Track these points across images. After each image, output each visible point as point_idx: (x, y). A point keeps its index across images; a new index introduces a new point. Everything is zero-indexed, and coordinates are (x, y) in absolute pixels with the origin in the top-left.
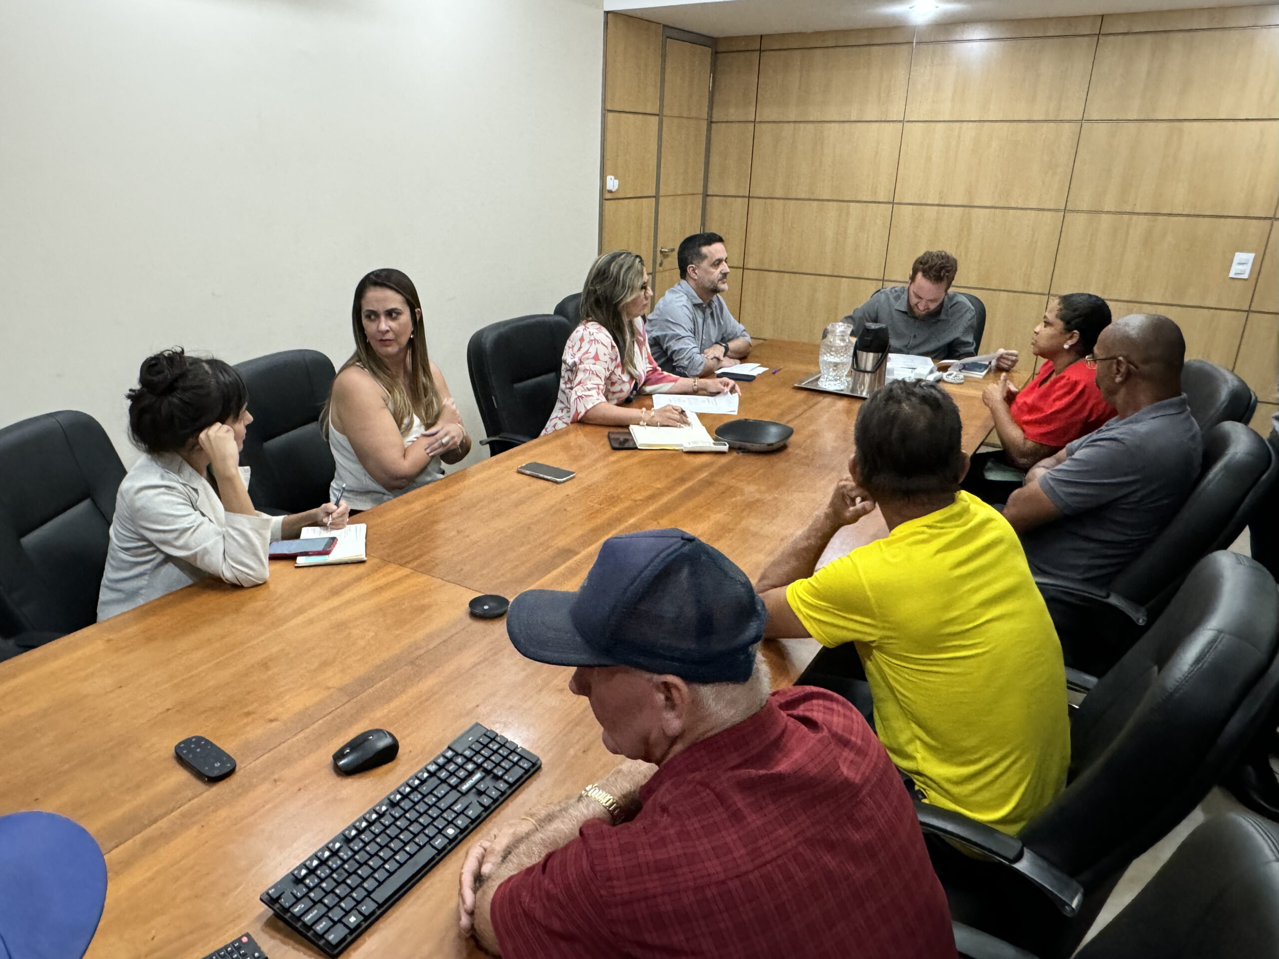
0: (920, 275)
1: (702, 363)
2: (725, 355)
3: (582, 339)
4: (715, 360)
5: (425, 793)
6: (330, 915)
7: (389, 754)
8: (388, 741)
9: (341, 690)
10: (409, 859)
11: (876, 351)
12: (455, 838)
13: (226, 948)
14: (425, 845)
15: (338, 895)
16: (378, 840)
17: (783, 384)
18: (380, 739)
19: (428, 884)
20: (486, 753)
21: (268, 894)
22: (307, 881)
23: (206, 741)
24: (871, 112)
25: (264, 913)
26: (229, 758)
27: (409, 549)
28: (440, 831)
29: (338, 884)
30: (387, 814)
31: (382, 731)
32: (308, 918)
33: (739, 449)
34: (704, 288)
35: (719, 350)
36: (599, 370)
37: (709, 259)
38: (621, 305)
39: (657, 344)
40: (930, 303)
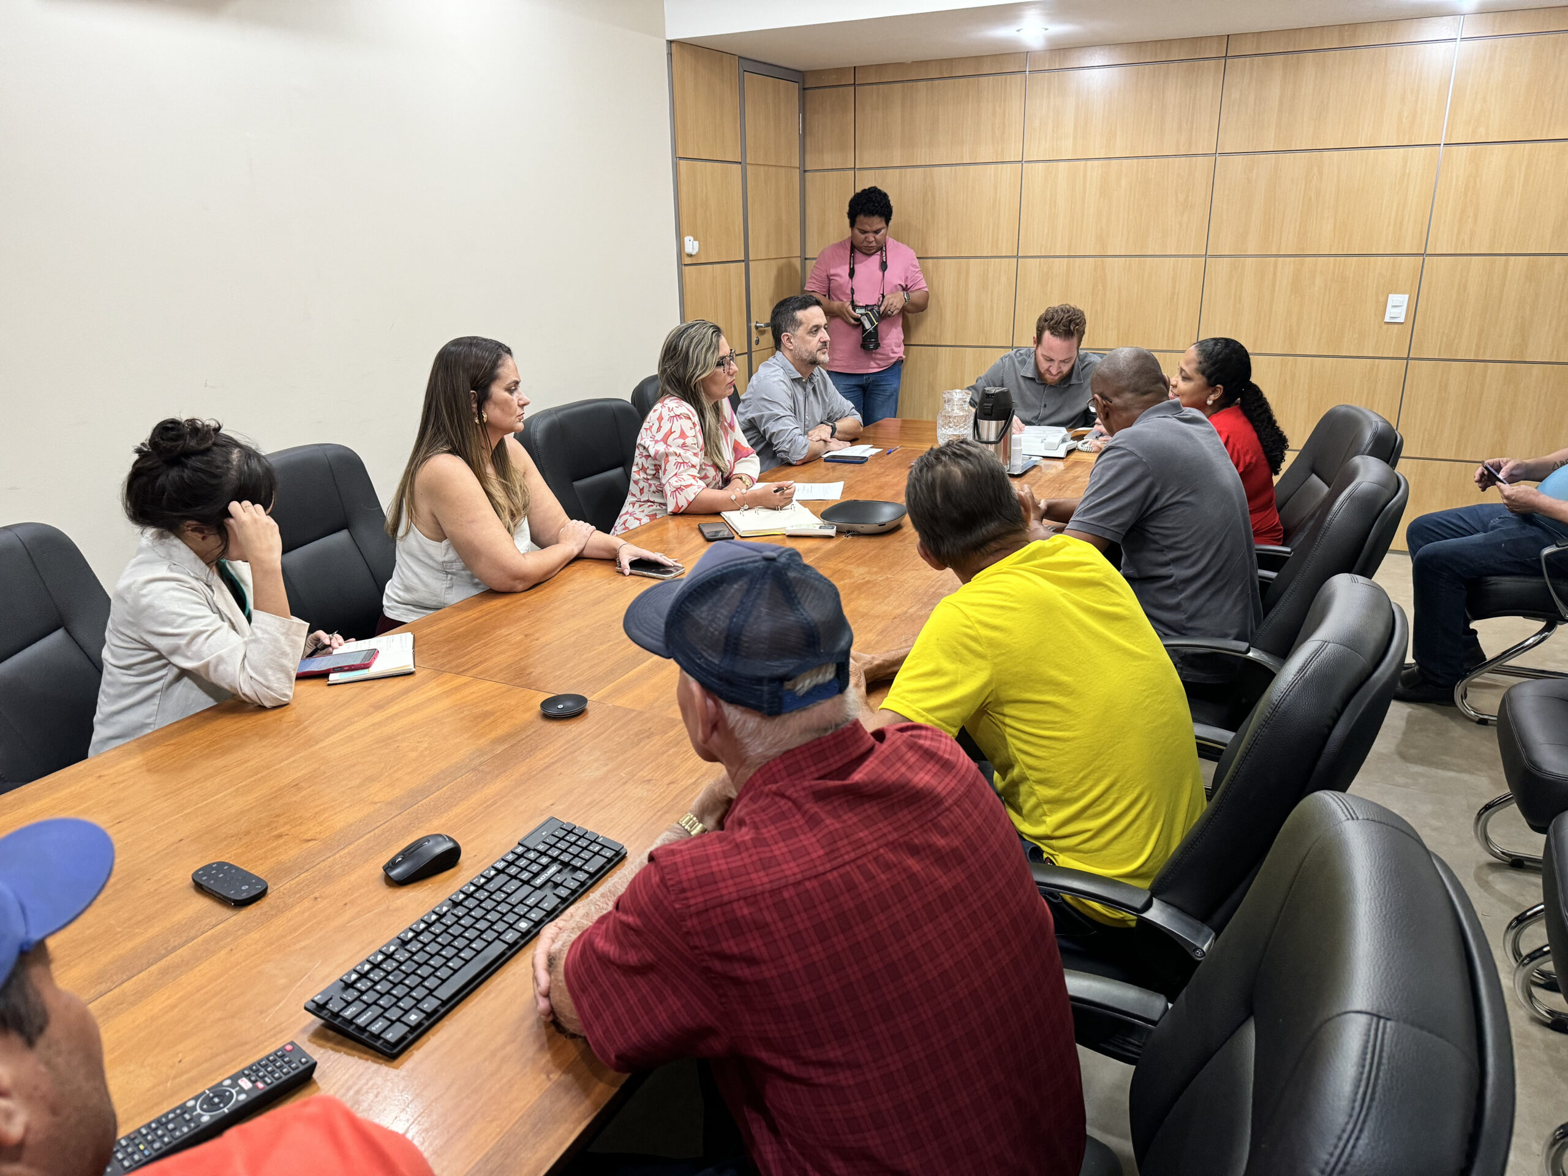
0: (1047, 334)
1: (806, 445)
2: (832, 436)
3: (660, 419)
4: (822, 442)
5: (492, 891)
6: (387, 1015)
7: (450, 859)
8: (449, 845)
9: (391, 803)
10: (475, 956)
11: (997, 419)
12: (528, 932)
13: (267, 1058)
14: (493, 941)
15: (395, 996)
16: (439, 940)
17: (899, 465)
18: (438, 844)
19: (499, 979)
20: (562, 845)
21: (313, 1001)
22: (359, 985)
23: (231, 866)
24: (986, 153)
25: (310, 1025)
26: (259, 880)
27: (468, 657)
28: (511, 926)
29: (395, 985)
30: (449, 914)
31: (440, 835)
32: (361, 1021)
33: (848, 532)
34: (802, 360)
35: (825, 431)
36: (689, 456)
37: (805, 325)
38: (692, 384)
39: (751, 427)
40: (1062, 365)
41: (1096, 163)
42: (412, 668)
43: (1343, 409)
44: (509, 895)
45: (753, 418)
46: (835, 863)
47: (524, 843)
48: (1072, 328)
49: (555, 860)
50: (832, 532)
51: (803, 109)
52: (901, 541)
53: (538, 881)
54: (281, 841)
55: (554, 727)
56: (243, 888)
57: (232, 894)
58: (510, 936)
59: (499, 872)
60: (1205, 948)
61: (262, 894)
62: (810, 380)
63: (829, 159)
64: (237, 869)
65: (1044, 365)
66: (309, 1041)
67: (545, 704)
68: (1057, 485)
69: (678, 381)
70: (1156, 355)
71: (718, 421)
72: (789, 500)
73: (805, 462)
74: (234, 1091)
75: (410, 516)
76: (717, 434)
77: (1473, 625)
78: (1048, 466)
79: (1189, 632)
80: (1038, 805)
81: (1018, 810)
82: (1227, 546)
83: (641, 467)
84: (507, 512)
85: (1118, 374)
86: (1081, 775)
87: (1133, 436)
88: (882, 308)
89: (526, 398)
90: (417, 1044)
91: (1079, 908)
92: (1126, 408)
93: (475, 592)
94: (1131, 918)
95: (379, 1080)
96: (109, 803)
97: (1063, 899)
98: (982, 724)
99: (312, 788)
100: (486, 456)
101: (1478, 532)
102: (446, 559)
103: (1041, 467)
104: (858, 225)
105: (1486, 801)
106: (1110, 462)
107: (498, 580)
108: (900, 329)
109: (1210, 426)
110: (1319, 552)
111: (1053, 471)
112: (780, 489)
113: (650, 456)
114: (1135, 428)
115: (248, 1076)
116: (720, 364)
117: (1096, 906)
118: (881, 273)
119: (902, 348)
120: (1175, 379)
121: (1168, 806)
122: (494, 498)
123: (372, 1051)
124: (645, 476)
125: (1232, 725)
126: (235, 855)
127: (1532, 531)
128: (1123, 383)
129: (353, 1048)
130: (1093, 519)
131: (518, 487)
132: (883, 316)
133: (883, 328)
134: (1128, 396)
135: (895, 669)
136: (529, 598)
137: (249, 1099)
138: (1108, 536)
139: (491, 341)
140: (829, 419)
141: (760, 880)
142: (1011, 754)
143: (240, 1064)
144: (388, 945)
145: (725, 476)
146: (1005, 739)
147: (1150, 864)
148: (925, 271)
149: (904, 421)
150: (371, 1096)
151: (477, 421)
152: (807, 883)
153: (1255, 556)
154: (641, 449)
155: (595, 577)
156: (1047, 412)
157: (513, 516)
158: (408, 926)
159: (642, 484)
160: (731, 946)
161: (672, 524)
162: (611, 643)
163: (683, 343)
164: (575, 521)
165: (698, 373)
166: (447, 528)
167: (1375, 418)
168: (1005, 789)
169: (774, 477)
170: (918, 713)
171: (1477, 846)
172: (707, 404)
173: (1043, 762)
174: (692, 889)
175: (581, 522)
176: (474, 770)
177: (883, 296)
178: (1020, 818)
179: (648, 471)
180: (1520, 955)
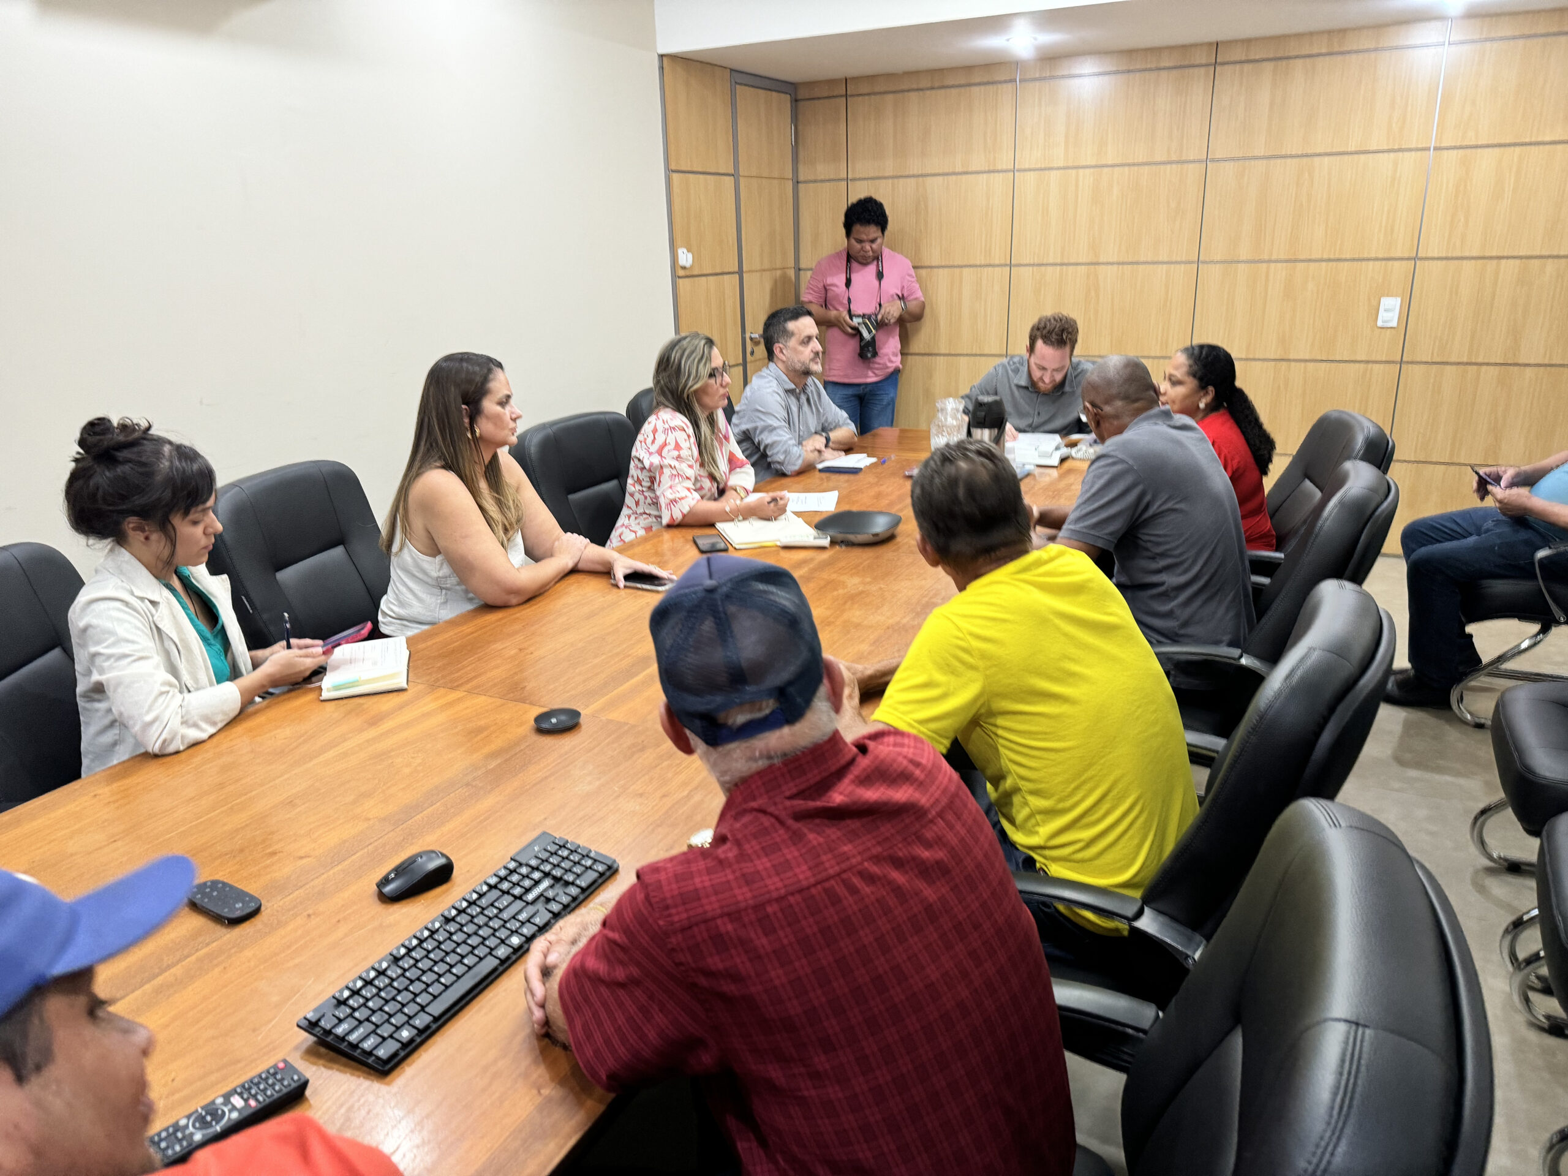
0: (1040, 343)
1: (800, 456)
2: (826, 446)
3: (655, 431)
4: (816, 453)
5: (485, 906)
6: (379, 1031)
7: (443, 875)
8: (441, 861)
9: (384, 819)
10: (467, 972)
11: (990, 426)
12: (521, 947)
13: (260, 1076)
14: (485, 956)
15: (387, 1013)
16: (432, 956)
17: (893, 474)
18: (431, 859)
19: (491, 995)
20: (554, 860)
21: (305, 1018)
22: (351, 1002)
23: (224, 884)
24: (978, 162)
25: (302, 1043)
26: (252, 898)
27: (462, 672)
28: (503, 941)
29: (387, 1002)
30: (441, 930)
31: (433, 852)
32: (353, 1038)
33: (842, 542)
34: (795, 371)
35: (819, 442)
36: (684, 467)
37: (797, 336)
38: (685, 395)
39: (746, 438)
40: (1055, 374)
41: (1087, 171)
42: (404, 685)
43: (1335, 415)
44: (501, 910)
45: (748, 430)
46: (819, 877)
47: (518, 858)
48: (1064, 337)
49: (547, 875)
50: (826, 542)
51: (795, 119)
52: (894, 551)
53: (530, 897)
54: (276, 858)
55: (548, 741)
56: (237, 906)
57: (226, 912)
58: (502, 952)
59: (491, 887)
60: (1197, 956)
61: (256, 912)
62: (804, 390)
63: (822, 170)
64: (231, 887)
65: (1037, 374)
66: (302, 1058)
67: (539, 719)
68: (1051, 493)
69: (672, 393)
70: (1145, 362)
71: (713, 432)
72: (783, 510)
73: (800, 473)
74: (226, 1110)
75: (405, 531)
76: (712, 445)
77: (1470, 629)
78: (1041, 474)
79: (1180, 639)
80: (1032, 815)
81: (1012, 821)
82: (1219, 552)
83: (636, 479)
84: (500, 527)
85: (1109, 383)
86: (1073, 786)
87: (1124, 445)
88: (879, 317)
89: (518, 412)
90: (409, 1060)
91: (1072, 917)
92: (1116, 417)
93: (470, 607)
94: (1123, 926)
95: (371, 1098)
96: (103, 822)
97: (1055, 907)
98: (974, 736)
99: (307, 805)
100: (479, 470)
101: (1471, 535)
102: (441, 574)
103: (1034, 476)
104: (854, 234)
105: (1481, 806)
106: (1101, 471)
107: (493, 595)
108: (897, 338)
109: (1200, 433)
110: (1310, 558)
111: (1047, 479)
112: (774, 500)
113: (645, 468)
114: (1128, 435)
115: (241, 1095)
116: (712, 375)
117: (1089, 915)
118: (876, 283)
119: (899, 357)
120: (1164, 386)
121: (1160, 816)
122: (487, 513)
123: (365, 1068)
124: (641, 488)
125: (1224, 730)
126: (230, 872)
127: (1524, 535)
128: (1114, 391)
129: (345, 1065)
130: (1085, 527)
131: (511, 502)
132: (881, 325)
133: (880, 337)
134: (1119, 403)
135: (888, 678)
136: (524, 612)
137: (241, 1117)
138: (1100, 544)
139: (482, 356)
140: (824, 429)
141: (743, 895)
142: (1003, 764)
143: (232, 1082)
144: (380, 962)
145: (721, 486)
146: (997, 750)
147: (1142, 874)
148: (919, 280)
149: (903, 431)
150: (363, 1112)
151: (469, 435)
152: (791, 899)
153: (1247, 563)
154: (636, 461)
155: (589, 590)
156: (1042, 419)
157: (506, 530)
158: (400, 943)
159: (637, 496)
160: (715, 962)
161: (667, 536)
162: (604, 657)
163: (675, 355)
164: (569, 534)
165: (690, 384)
166: (441, 544)
167: (1366, 424)
168: (998, 800)
169: (768, 488)
170: (910, 725)
171: (1473, 850)
172: (702, 416)
173: (1036, 773)
174: (676, 906)
175: (576, 535)
176: (467, 785)
177: (880, 305)
178: (1014, 828)
179: (644, 483)
180: (1517, 959)
